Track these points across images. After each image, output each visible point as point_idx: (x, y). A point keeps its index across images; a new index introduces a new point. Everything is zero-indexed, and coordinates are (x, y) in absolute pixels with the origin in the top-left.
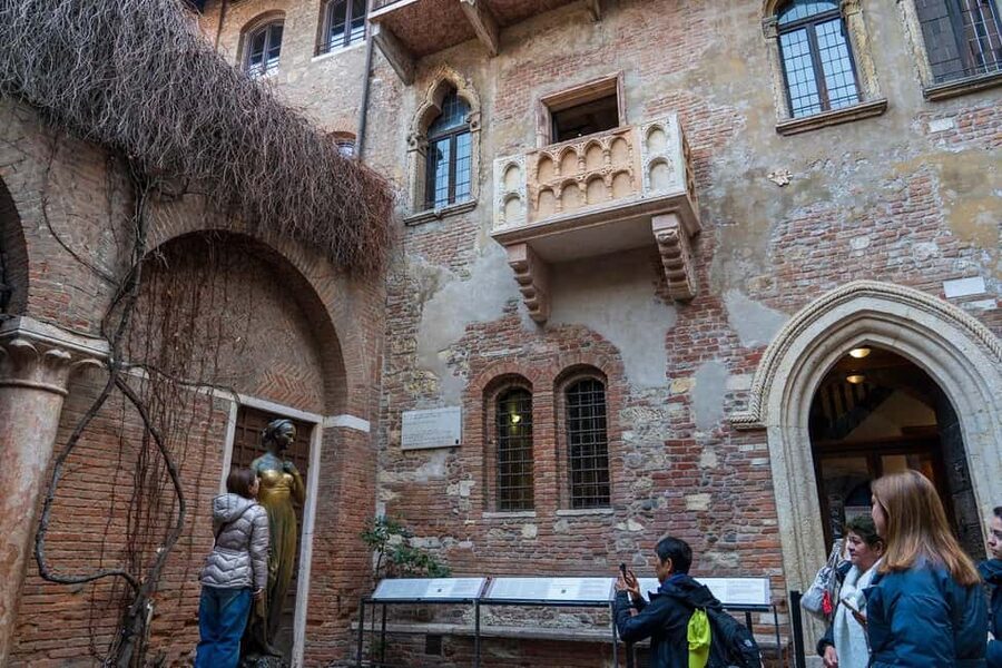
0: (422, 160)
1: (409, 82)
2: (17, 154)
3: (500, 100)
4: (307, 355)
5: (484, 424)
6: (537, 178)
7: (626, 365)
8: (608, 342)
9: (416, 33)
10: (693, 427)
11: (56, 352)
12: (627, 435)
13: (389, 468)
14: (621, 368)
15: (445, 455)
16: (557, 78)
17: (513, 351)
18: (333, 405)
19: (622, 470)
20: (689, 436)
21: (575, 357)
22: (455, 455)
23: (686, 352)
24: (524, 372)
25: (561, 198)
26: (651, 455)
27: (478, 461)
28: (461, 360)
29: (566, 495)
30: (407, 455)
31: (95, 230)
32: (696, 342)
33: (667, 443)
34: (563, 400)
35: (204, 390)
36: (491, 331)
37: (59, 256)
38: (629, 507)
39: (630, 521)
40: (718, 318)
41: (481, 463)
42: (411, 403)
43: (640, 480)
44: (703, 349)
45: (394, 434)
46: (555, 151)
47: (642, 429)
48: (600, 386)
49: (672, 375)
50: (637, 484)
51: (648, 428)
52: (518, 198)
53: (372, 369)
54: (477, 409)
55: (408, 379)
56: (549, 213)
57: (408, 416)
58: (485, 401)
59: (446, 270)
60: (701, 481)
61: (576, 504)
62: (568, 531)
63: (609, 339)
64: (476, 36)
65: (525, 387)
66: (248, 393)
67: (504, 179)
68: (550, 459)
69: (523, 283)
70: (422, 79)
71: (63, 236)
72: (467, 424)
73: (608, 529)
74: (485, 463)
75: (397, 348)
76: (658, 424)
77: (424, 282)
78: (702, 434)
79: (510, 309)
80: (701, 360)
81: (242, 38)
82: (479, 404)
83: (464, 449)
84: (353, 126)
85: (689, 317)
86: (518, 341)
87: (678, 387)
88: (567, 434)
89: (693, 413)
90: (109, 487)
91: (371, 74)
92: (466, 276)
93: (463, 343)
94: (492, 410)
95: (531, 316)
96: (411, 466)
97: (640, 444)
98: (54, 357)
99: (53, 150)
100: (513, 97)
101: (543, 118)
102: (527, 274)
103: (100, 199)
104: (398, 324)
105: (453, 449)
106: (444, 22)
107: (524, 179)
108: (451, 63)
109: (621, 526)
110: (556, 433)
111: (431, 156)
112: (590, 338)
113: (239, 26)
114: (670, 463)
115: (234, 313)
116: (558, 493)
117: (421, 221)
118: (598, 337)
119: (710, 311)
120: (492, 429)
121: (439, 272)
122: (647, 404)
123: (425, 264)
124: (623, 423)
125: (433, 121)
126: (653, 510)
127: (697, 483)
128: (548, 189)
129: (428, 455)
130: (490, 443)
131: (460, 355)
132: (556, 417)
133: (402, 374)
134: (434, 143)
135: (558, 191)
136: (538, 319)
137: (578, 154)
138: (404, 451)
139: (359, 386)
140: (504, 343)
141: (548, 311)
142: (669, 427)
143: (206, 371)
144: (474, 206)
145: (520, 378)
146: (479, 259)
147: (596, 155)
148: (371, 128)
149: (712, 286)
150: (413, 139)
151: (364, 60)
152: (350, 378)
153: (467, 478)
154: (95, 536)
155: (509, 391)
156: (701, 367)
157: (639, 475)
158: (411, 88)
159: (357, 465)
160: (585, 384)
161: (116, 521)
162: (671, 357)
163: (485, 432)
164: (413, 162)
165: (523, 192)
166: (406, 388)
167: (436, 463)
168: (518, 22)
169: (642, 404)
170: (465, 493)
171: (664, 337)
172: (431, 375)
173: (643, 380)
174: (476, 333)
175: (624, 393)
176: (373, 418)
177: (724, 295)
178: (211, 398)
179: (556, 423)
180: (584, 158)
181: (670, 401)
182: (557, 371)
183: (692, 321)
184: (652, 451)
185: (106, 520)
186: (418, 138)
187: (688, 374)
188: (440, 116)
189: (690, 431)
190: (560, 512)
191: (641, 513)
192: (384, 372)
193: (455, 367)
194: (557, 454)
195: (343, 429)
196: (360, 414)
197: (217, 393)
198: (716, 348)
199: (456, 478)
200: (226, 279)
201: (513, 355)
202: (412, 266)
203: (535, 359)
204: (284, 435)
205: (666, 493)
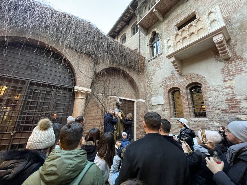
0: (151, 49)
1: (146, 35)
2: (73, 59)
3: (165, 30)
4: (131, 88)
5: (169, 99)
6: (175, 40)
7: (207, 81)
8: (201, 76)
9: (146, 24)
10: (236, 95)
11: (82, 92)
12: (210, 99)
13: (150, 109)
14: (206, 82)
15: (161, 106)
16: (178, 19)
17: (174, 82)
18: (138, 98)
19: (210, 108)
20: (234, 98)
21: (191, 81)
22: (163, 106)
23: (230, 74)
24: (178, 87)
25: (182, 42)
26: (220, 104)
27: (168, 107)
28: (162, 86)
29: (192, 115)
30: (153, 106)
31: (88, 70)
32: (233, 70)
33: (226, 100)
34: (189, 92)
35: (112, 97)
36: (168, 79)
37: (82, 75)
38: (214, 118)
39: (214, 122)
40: (242, 61)
41: (169, 107)
42: (152, 96)
43: (216, 111)
44: (237, 72)
45: (150, 102)
46: (180, 32)
47: (216, 97)
48: (200, 87)
49: (225, 81)
50: (215, 112)
51: (218, 96)
52: (171, 46)
53: (144, 90)
54: (167, 96)
55: (152, 91)
56: (180, 47)
57: (152, 98)
58: (169, 94)
59: (157, 68)
60: (242, 111)
61: (196, 117)
62: (194, 124)
63: (201, 75)
64: (159, 19)
65: (178, 90)
66: (121, 96)
67: (167, 43)
68: (187, 106)
69: (174, 66)
70: (149, 33)
71: (82, 72)
72: (165, 99)
73: (207, 124)
74: (170, 107)
75: (149, 85)
76: (221, 95)
77: (153, 72)
78: (240, 97)
79: (173, 73)
80: (236, 75)
81: (120, 40)
82: (167, 95)
83: (165, 104)
84: (138, 47)
85: (229, 64)
86: (175, 80)
87: (228, 84)
88: (191, 100)
89: (235, 91)
90: (96, 115)
91: (140, 37)
92: (162, 68)
93: (162, 82)
94: (171, 96)
95: (178, 73)
96: (154, 108)
97: (215, 101)
98: (82, 93)
99: (79, 57)
100: (168, 28)
101: (176, 29)
102: (175, 63)
103: (88, 64)
104: (149, 81)
105: (163, 104)
106: (151, 19)
107: (172, 42)
108: (154, 27)
109: (211, 123)
110: (188, 100)
111: (153, 47)
112: (195, 76)
113: (120, 38)
114: (228, 106)
115: (117, 82)
116: (190, 114)
117: (151, 60)
118: (198, 75)
119: (238, 60)
120: (171, 100)
121: (156, 69)
122: (216, 90)
123: (153, 68)
124: (208, 96)
125: (152, 41)
126: (223, 119)
127: (240, 112)
128: (179, 42)
129: (157, 106)
130: (171, 103)
131: (162, 85)
132: (187, 96)
133: (151, 90)
134: (153, 45)
135: (181, 41)
136: (180, 74)
137: (186, 30)
138: (152, 105)
139: (142, 93)
140: (172, 81)
141: (182, 71)
142: (226, 96)
143: (112, 93)
144: (162, 53)
145: (177, 88)
146: (164, 64)
147: (192, 28)
148: (141, 46)
149: (238, 52)
150: (148, 45)
151: (139, 35)
152: (140, 92)
153: (166, 111)
154: (95, 123)
155: (174, 91)
156: (237, 77)
157: (216, 110)
158: (147, 36)
159: (143, 108)
160: (194, 87)
161: (98, 120)
162: (223, 76)
163: (169, 101)
164: (149, 49)
165: (172, 45)
166: (151, 93)
167: (159, 108)
168: (168, 12)
169: (214, 90)
170: (167, 114)
171: (221, 71)
172: (156, 90)
173: (214, 83)
174: (165, 80)
175: (208, 88)
176: (146, 99)
177: (243, 54)
178: (114, 98)
179: (187, 97)
180: (188, 30)
181: (225, 88)
182: (186, 85)
183: (231, 64)
184: (220, 103)
185: (96, 120)
186: (149, 45)
187: (232, 80)
188: (153, 39)
189: (235, 96)
190: (191, 119)
191: (218, 120)
192: (147, 90)
193: (161, 87)
194: (189, 105)
195: (139, 102)
196: (143, 99)
197: (115, 97)
198: (243, 70)
199: (164, 111)
200: (114, 76)
201: (174, 83)
202: (150, 69)
203: (180, 83)
204: (119, 104)
205: (227, 114)
